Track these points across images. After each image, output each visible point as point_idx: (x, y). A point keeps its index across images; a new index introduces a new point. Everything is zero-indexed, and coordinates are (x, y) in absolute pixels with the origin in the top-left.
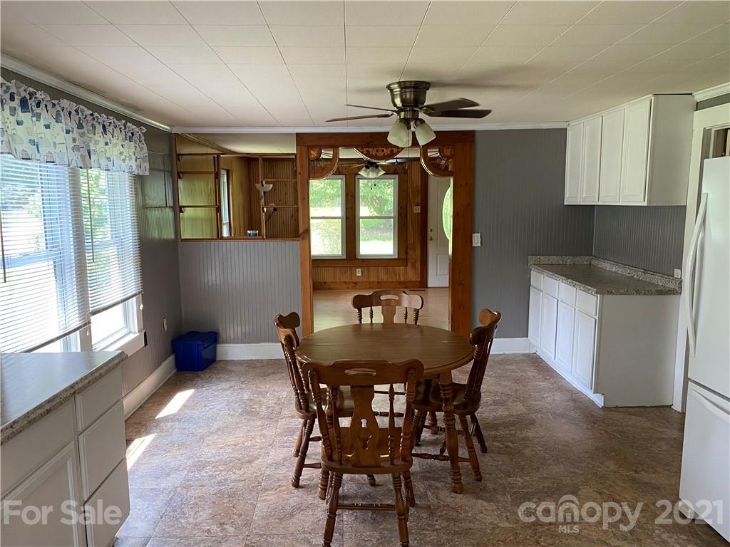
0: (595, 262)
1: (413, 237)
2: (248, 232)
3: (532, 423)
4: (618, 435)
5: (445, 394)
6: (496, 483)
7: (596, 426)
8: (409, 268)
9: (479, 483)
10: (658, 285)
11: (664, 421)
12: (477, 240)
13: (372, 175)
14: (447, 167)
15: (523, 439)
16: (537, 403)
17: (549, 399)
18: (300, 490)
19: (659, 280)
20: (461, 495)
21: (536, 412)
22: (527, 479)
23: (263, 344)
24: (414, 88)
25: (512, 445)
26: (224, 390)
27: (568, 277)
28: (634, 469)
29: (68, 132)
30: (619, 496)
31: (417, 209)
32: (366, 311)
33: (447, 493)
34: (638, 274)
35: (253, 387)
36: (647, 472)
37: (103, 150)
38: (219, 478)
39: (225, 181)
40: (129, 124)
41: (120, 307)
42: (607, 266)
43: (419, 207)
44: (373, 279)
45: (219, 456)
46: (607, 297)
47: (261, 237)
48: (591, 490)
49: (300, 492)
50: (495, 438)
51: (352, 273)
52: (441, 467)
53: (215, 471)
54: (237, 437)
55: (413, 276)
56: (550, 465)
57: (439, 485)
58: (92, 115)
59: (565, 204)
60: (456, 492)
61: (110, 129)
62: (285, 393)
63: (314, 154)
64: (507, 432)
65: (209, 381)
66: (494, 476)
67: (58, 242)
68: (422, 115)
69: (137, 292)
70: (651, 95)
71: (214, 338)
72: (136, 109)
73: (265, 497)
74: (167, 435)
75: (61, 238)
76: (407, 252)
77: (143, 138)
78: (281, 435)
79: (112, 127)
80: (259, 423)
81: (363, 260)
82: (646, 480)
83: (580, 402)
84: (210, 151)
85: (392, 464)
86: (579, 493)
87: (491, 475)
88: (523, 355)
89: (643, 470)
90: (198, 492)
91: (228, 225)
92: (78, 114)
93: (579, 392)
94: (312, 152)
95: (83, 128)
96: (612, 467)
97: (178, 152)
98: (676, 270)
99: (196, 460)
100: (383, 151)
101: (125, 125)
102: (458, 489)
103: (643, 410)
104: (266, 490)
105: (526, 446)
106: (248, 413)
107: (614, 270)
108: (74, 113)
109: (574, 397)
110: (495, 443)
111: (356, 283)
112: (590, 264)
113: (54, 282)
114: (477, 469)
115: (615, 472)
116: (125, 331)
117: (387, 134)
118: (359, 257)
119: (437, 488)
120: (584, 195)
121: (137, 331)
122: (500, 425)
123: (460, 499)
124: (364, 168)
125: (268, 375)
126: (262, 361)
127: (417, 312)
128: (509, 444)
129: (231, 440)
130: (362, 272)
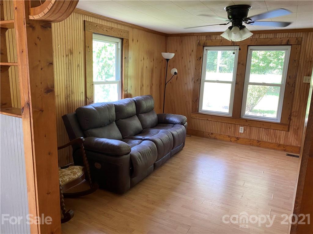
8: (290, 133)
31: (307, 80)
44: (254, 136)
51: (236, 130)
55: (294, 141)
76: (290, 119)
81: (247, 120)
111: (238, 139)
118: (243, 117)
130: (245, 130)
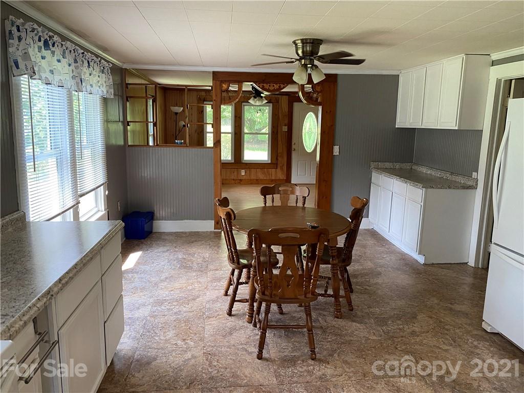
0: (414, 167)
1: (282, 148)
2: (176, 141)
3: (379, 274)
4: (436, 282)
5: (332, 253)
6: (362, 312)
7: (421, 276)
8: (279, 170)
9: (351, 312)
10: (461, 183)
11: (464, 273)
12: (336, 150)
13: (258, 103)
14: (317, 99)
15: (375, 284)
16: (380, 261)
17: (387, 258)
18: (233, 317)
19: (461, 180)
20: (341, 320)
21: (381, 266)
22: (383, 309)
23: (186, 221)
24: (312, 43)
25: (369, 288)
26: (164, 252)
27: (401, 177)
28: (450, 302)
29: (70, 65)
30: (444, 319)
31: (285, 129)
32: (269, 197)
33: (331, 318)
34: (447, 176)
35: (184, 250)
36: (458, 304)
37: (88, 79)
38: (175, 310)
39: (151, 104)
40: (103, 61)
41: (93, 193)
42: (424, 170)
43: (287, 127)
44: (253, 177)
45: (171, 296)
46: (430, 190)
47: (186, 145)
48: (425, 316)
49: (232, 319)
50: (357, 283)
51: (239, 173)
52: (325, 302)
53: (170, 306)
54: (181, 284)
55: (281, 175)
56: (396, 300)
57: (325, 313)
58: (83, 53)
59: (396, 127)
60: (338, 318)
61: (91, 64)
62: (207, 254)
63: (225, 86)
64: (364, 280)
65: (150, 246)
66: (360, 307)
67: (59, 145)
68: (316, 62)
69: (104, 182)
70: (463, 55)
71: (151, 216)
72: (105, 50)
73: (210, 322)
74: (130, 283)
75: (61, 142)
76: (277, 159)
77: (110, 71)
78: (211, 281)
79: (93, 62)
80: (194, 274)
81: (246, 164)
82: (459, 309)
83: (408, 261)
84: (143, 82)
85: (305, 297)
86: (417, 317)
87: (358, 307)
88: (365, 229)
89: (455, 303)
90: (162, 320)
91: (152, 136)
92: (75, 52)
93: (407, 254)
94: (224, 85)
95: (77, 63)
96: (436, 301)
97: (127, 82)
98: (473, 173)
99: (156, 299)
100: (274, 86)
101: (100, 61)
102: (339, 315)
103: (449, 265)
104: (210, 317)
105: (379, 289)
106: (185, 267)
107: (428, 173)
108: (73, 51)
109: (403, 257)
110: (357, 287)
111: (241, 180)
112: (411, 169)
113: (57, 174)
114: (350, 303)
115: (438, 304)
116: (96, 210)
117: (292, 74)
118: (243, 162)
119: (324, 315)
120: (411, 121)
121: (103, 210)
122: (358, 275)
123: (341, 322)
124: (253, 98)
125: (192, 242)
126: (185, 233)
127: (304, 198)
128: (367, 287)
129: (177, 285)
130: (245, 172)
